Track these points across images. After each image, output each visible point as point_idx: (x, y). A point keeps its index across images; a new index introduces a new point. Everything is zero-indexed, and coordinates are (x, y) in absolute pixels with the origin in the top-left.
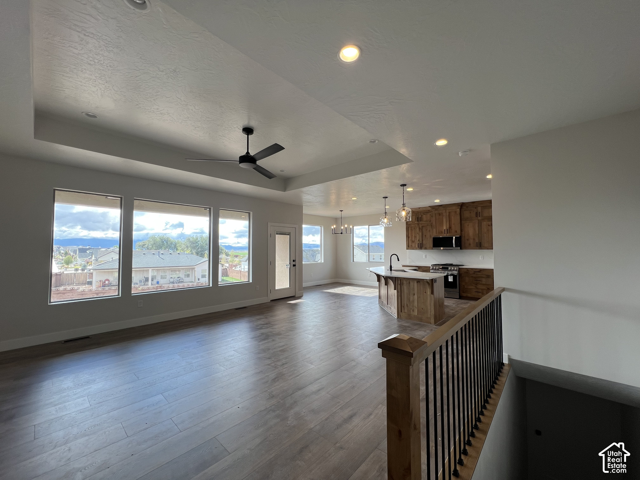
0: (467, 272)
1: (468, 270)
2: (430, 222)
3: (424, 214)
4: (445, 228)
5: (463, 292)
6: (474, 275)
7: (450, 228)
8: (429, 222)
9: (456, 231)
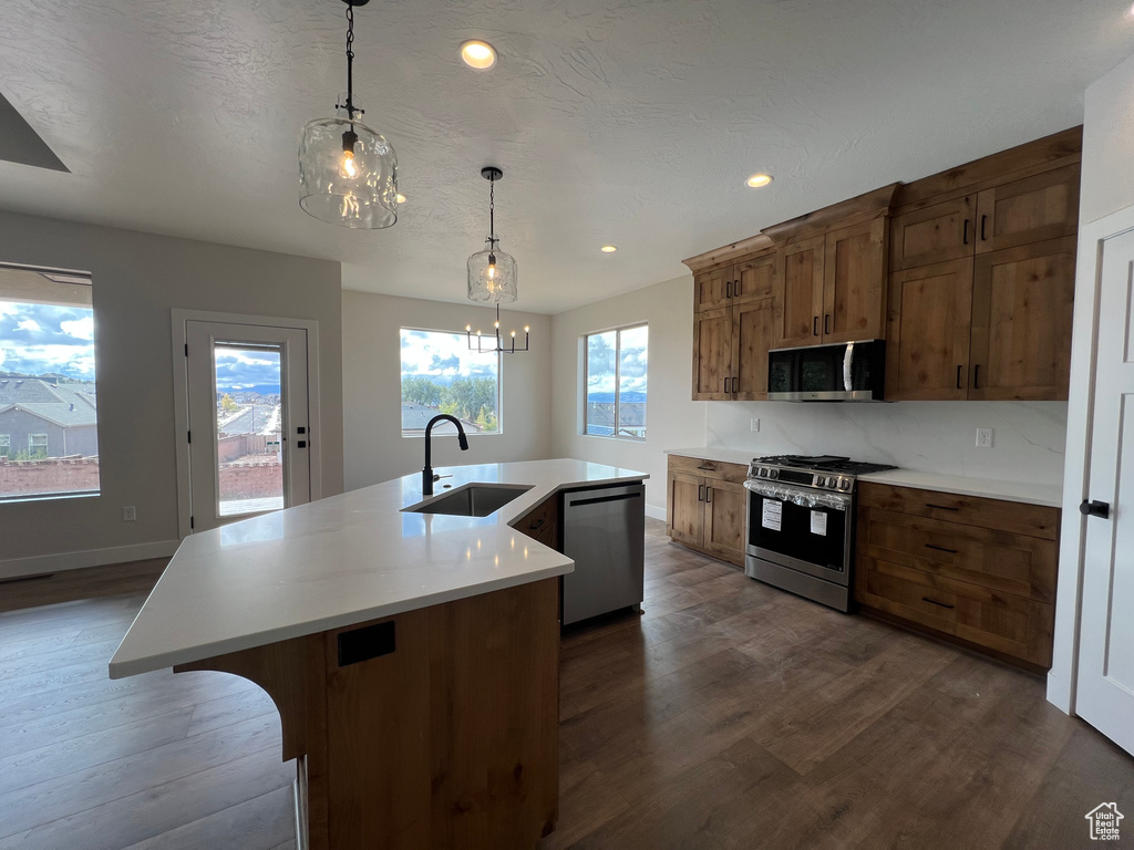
0: (892, 504)
1: (897, 496)
2: (768, 296)
3: (750, 267)
4: (817, 311)
5: (870, 590)
6: (928, 523)
7: (839, 307)
8: (764, 296)
9: (863, 322)
